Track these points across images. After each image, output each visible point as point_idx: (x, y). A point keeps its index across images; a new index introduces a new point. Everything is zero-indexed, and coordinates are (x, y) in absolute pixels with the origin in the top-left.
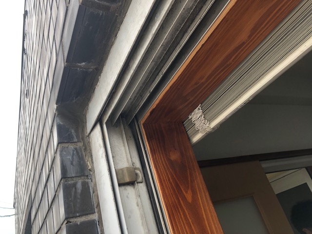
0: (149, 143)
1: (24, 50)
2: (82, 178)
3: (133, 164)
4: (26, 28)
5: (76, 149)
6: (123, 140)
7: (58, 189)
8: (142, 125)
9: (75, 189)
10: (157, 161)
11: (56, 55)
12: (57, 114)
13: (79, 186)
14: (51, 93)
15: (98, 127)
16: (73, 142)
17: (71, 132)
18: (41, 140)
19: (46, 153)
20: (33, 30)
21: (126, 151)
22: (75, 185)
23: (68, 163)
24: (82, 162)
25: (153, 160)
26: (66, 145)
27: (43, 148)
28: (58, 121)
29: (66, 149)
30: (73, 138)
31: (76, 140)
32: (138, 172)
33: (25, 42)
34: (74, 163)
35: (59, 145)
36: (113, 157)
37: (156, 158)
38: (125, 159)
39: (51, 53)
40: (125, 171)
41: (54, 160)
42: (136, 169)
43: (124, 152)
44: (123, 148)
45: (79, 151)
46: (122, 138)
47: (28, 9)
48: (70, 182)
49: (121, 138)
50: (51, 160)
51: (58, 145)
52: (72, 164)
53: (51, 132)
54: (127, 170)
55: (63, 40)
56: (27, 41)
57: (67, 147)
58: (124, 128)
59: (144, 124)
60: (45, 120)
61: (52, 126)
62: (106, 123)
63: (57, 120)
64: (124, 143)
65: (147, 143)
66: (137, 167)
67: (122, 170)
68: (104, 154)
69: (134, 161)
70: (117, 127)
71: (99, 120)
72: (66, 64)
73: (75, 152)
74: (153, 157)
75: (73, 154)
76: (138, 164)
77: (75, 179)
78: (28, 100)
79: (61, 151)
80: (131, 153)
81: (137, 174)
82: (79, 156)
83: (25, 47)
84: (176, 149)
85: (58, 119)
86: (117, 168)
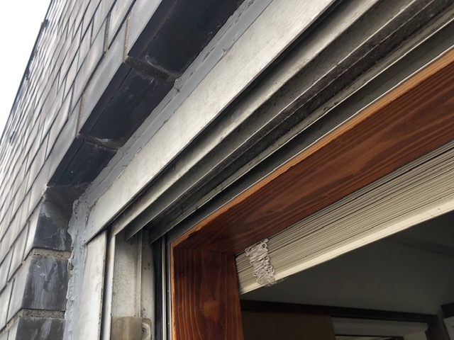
0: (175, 282)
1: (27, 71)
2: (56, 313)
3: (143, 310)
4: (40, 44)
5: (59, 262)
6: (136, 268)
7: (12, 321)
8: (172, 249)
9: (39, 331)
10: (181, 315)
11: (69, 111)
12: (44, 199)
13: (47, 327)
14: (46, 161)
15: (103, 238)
16: (58, 251)
17: (59, 234)
18: (11, 222)
19: (11, 247)
20: (48, 52)
21: (136, 288)
22: (39, 325)
23: (39, 285)
24: (63, 286)
25: (176, 311)
26: (45, 253)
27: (9, 237)
28: (44, 211)
29: (43, 260)
30: (59, 243)
31: (63, 247)
32: (147, 326)
33: (33, 62)
34: (50, 286)
35: (34, 251)
36: (113, 294)
37: (181, 308)
38: (132, 301)
39: (63, 103)
40: (127, 324)
41: (19, 268)
42: (145, 320)
43: (133, 287)
44: (132, 281)
45: (63, 268)
46: (136, 264)
47: (50, 19)
48: (33, 318)
49: (133, 264)
50: (16, 265)
51: (31, 250)
52: (45, 287)
53: (29, 221)
54: (130, 322)
55: (84, 95)
56: (35, 62)
57: (46, 258)
58: (143, 248)
59: (175, 249)
60: (26, 195)
61: (33, 213)
62: (116, 236)
63: (42, 209)
64: (136, 273)
65: (173, 281)
66: (148, 317)
67: (122, 319)
68: (100, 287)
69: (145, 307)
70: (132, 243)
71: (108, 229)
72: (78, 134)
73: (56, 268)
74: (176, 306)
75: (52, 271)
76: (150, 313)
77: (42, 313)
78: (11, 148)
79: (34, 263)
80: (144, 292)
81: (144, 330)
82: (60, 276)
83: (30, 69)
84: (214, 299)
85: (44, 207)
86: (114, 316)
